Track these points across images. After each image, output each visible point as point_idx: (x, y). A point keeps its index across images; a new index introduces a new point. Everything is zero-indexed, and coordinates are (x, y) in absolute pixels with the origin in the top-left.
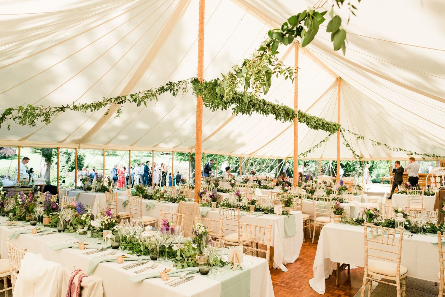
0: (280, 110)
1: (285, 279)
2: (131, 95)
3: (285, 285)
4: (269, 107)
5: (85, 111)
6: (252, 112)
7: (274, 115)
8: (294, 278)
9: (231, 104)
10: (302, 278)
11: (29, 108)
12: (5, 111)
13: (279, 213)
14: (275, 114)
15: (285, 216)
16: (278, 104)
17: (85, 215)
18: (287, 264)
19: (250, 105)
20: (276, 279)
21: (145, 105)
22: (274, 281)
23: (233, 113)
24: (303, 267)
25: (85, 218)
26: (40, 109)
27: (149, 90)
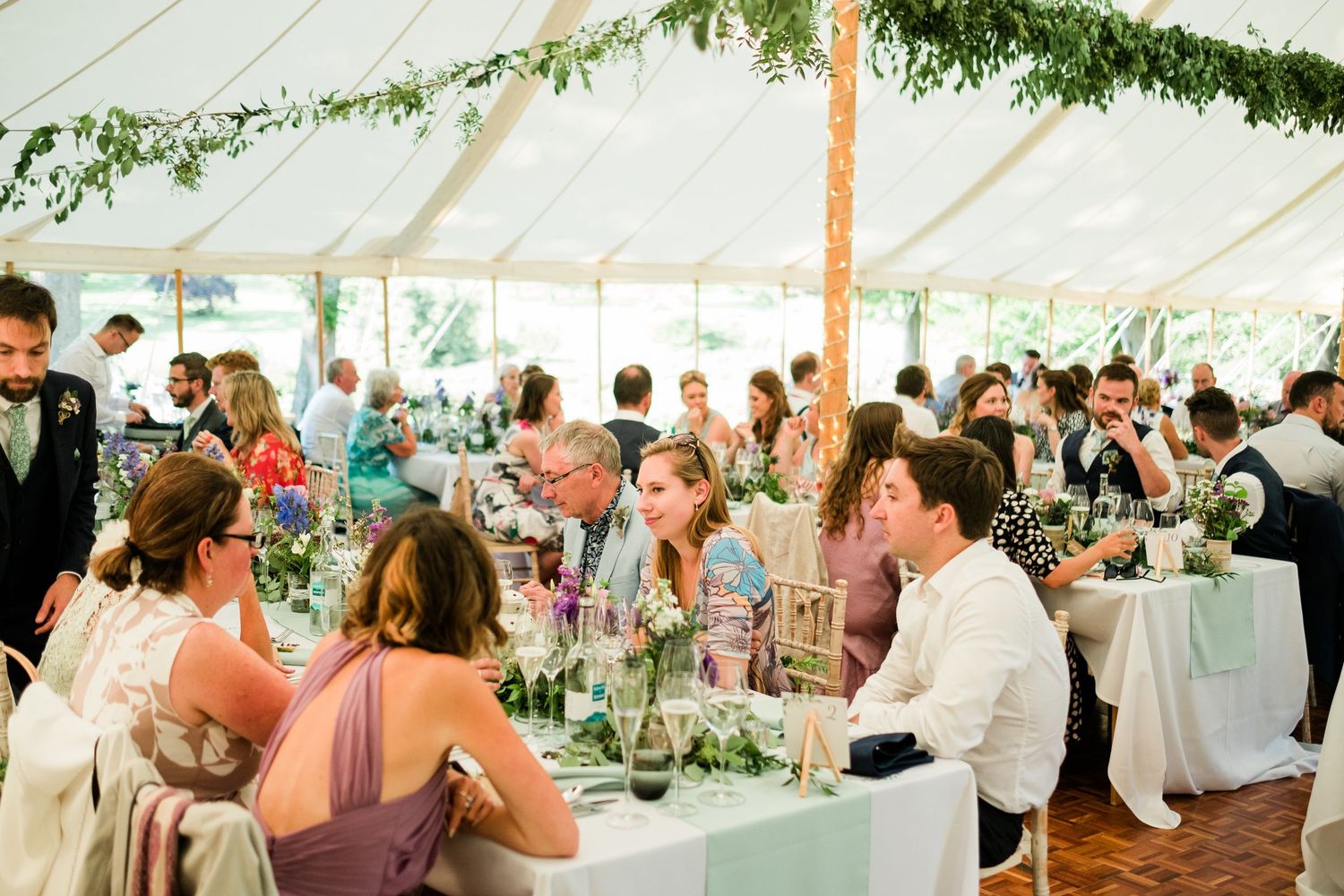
0: (1269, 77)
1: (1167, 855)
2: (548, 44)
3: (1153, 883)
4: (1207, 62)
5: (372, 121)
6: (1116, 95)
7: (1241, 99)
8: (1211, 856)
9: (1000, 59)
10: (1252, 860)
11: (115, 122)
12: (28, 136)
13: (1169, 566)
14: (1245, 95)
15: (1198, 579)
16: (1265, 46)
17: (305, 538)
18: (1207, 793)
19: (1103, 62)
20: (1121, 851)
21: (587, 85)
22: (1111, 859)
23: (1013, 103)
24: (1274, 816)
25: (304, 549)
26: (154, 122)
27: (620, 17)
